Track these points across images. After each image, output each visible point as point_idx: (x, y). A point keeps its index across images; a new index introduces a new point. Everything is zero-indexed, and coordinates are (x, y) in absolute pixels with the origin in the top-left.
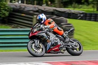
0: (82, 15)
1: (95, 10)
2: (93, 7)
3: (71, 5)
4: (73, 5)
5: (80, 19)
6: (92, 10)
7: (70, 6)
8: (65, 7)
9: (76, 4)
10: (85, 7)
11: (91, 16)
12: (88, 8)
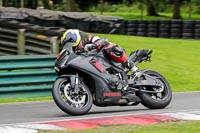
0: (118, 25)
1: (145, 13)
2: (141, 8)
3: (96, 6)
4: (99, 5)
5: (114, 33)
6: (138, 13)
7: (94, 8)
8: (83, 11)
9: (106, 3)
10: (124, 7)
11: (136, 27)
12: (130, 11)
